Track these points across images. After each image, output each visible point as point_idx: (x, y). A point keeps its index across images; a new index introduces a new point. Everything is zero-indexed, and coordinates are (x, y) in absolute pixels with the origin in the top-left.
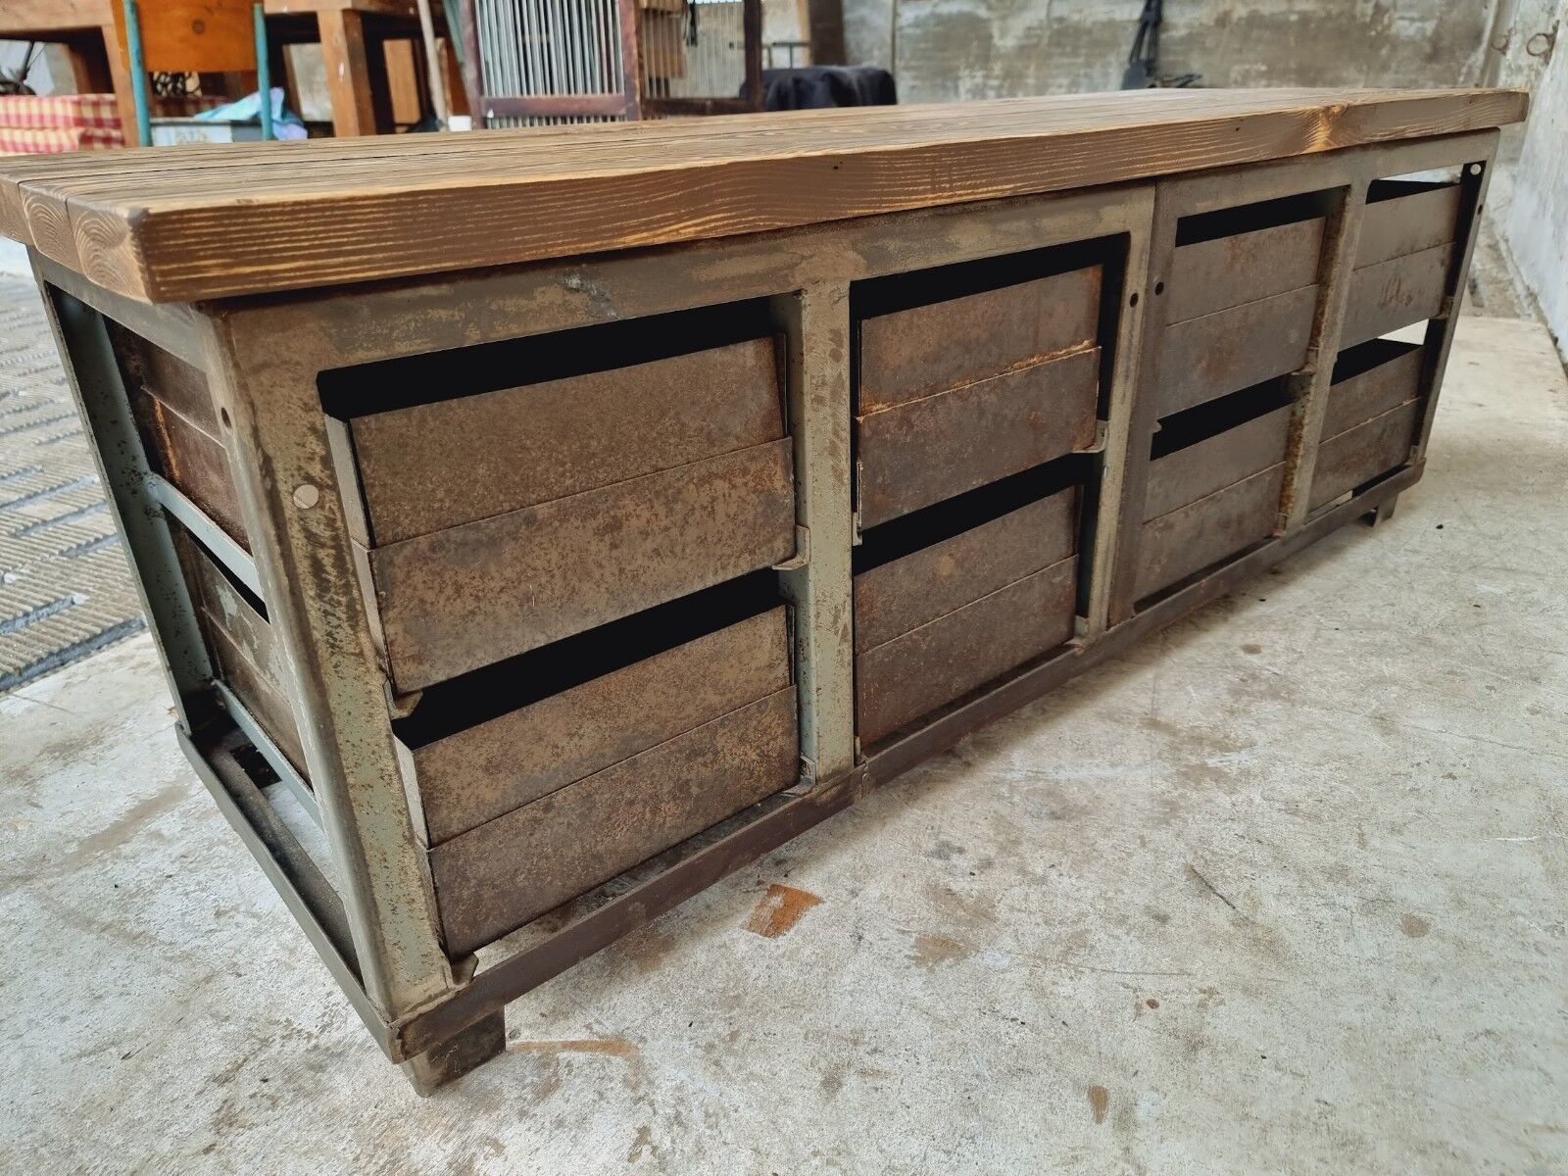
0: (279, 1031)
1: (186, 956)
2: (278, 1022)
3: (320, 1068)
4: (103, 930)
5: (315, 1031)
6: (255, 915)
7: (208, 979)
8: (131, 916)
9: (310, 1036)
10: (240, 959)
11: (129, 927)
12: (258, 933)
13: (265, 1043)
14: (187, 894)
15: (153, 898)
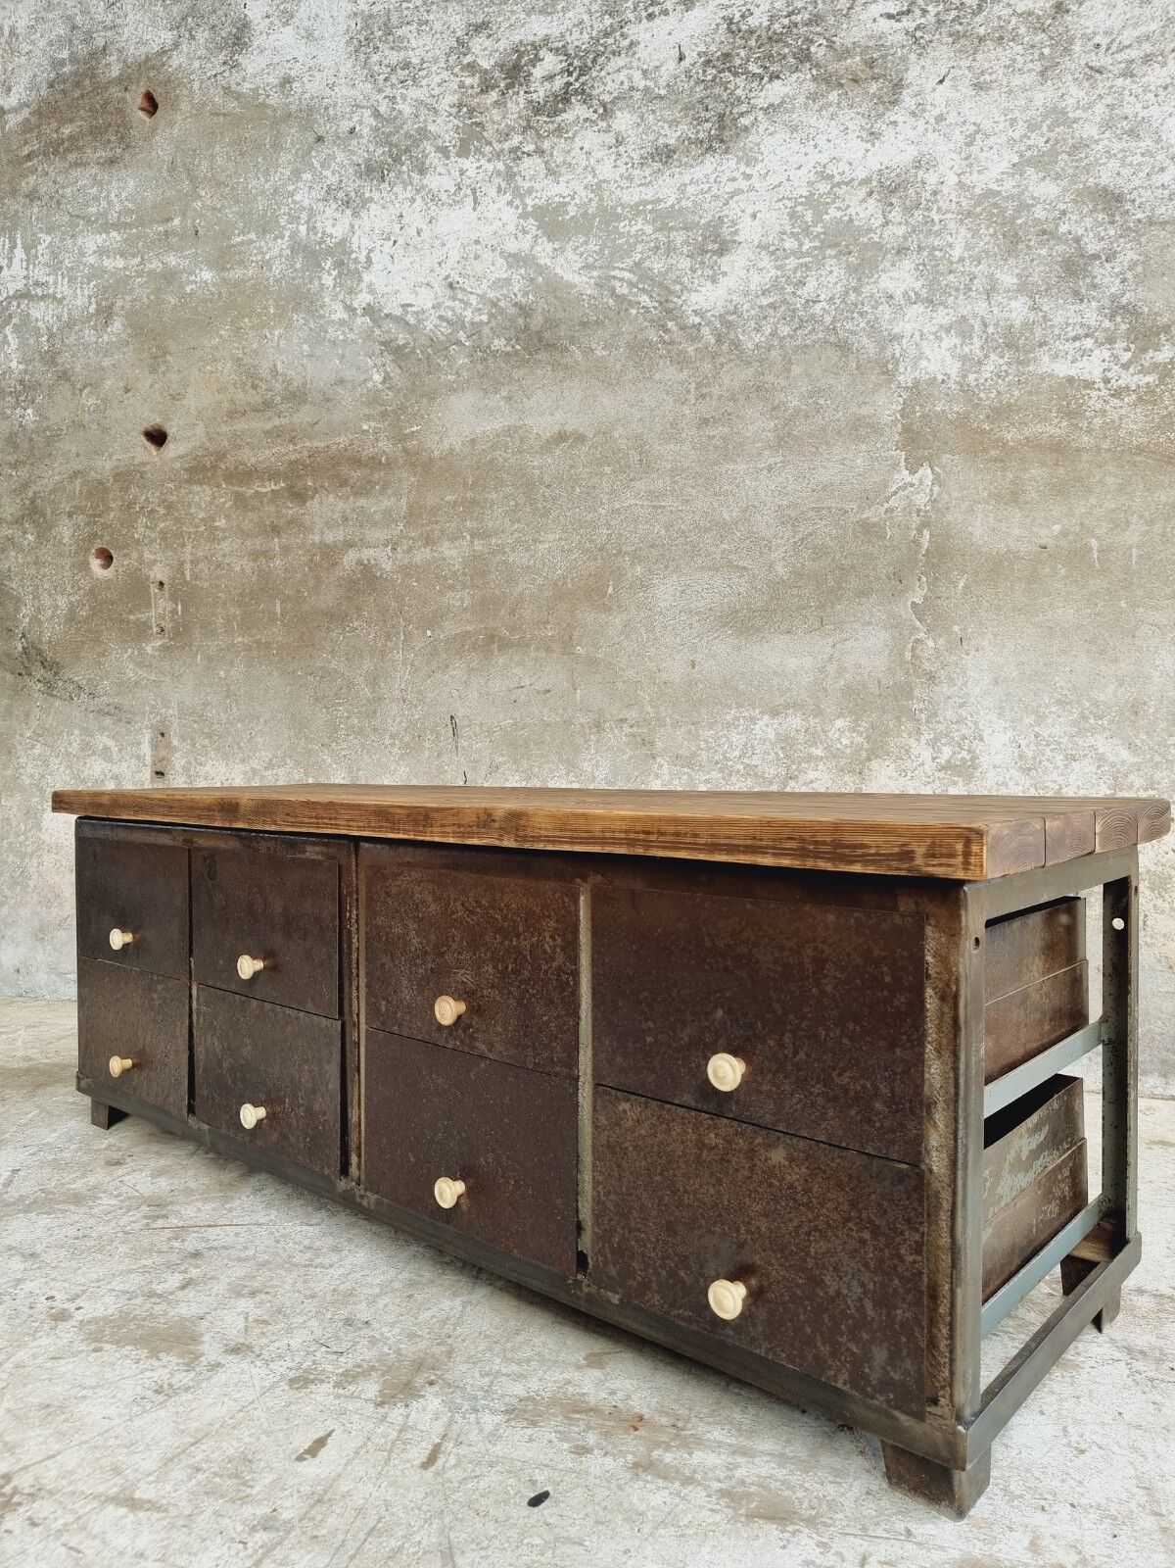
0: (1138, 1377)
1: (1134, 1449)
2: (1134, 1380)
3: (1142, 1352)
4: (1161, 1515)
5: (1123, 1363)
6: (1065, 1430)
7: (1139, 1427)
8: (1133, 1505)
9: (1127, 1364)
10: (1108, 1419)
11: (1143, 1500)
12: (1077, 1422)
13: (1152, 1380)
14: (1080, 1482)
15: (1103, 1502)
